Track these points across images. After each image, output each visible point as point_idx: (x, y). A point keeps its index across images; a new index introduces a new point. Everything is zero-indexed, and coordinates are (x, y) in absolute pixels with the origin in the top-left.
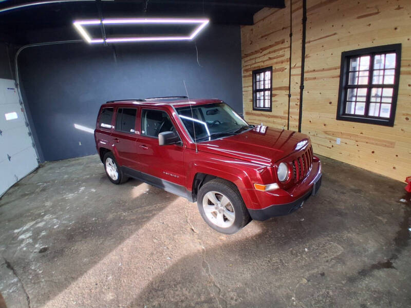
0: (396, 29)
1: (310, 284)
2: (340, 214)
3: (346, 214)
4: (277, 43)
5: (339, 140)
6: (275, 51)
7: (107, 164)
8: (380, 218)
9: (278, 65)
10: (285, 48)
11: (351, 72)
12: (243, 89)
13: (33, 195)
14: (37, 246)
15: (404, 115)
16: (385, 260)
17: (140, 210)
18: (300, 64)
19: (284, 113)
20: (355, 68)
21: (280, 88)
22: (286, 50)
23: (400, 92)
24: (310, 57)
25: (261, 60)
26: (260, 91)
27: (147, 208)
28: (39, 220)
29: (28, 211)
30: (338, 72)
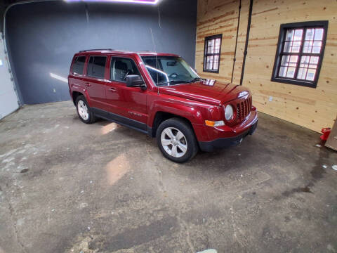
0: (325, 8)
1: (244, 199)
2: (269, 152)
3: (273, 152)
4: (227, 14)
5: (271, 98)
6: (225, 21)
7: (79, 106)
8: (300, 157)
9: (227, 33)
10: (234, 18)
11: (286, 41)
12: (196, 53)
13: (14, 130)
14: (19, 167)
15: (325, 78)
16: (303, 186)
17: (106, 144)
18: (245, 33)
19: (229, 74)
20: (290, 38)
21: (227, 53)
22: (235, 20)
23: (324, 60)
24: (254, 27)
25: (213, 28)
26: (210, 55)
27: (113, 142)
28: (20, 148)
29: (11, 141)
30: (276, 41)
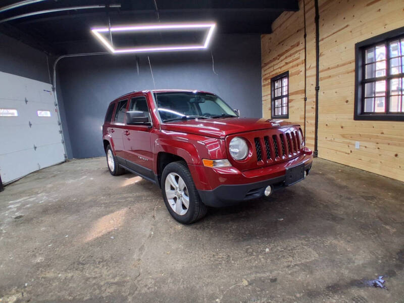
4: (293, 47)
5: (357, 144)
6: (290, 56)
7: (108, 156)
9: (294, 69)
10: (300, 50)
11: (367, 64)
12: (263, 99)
14: (17, 214)
17: (117, 196)
18: (314, 64)
19: (301, 118)
21: (297, 93)
22: (301, 51)
24: (324, 55)
25: (278, 67)
26: (278, 98)
28: (33, 196)
29: (32, 189)
30: (353, 66)
